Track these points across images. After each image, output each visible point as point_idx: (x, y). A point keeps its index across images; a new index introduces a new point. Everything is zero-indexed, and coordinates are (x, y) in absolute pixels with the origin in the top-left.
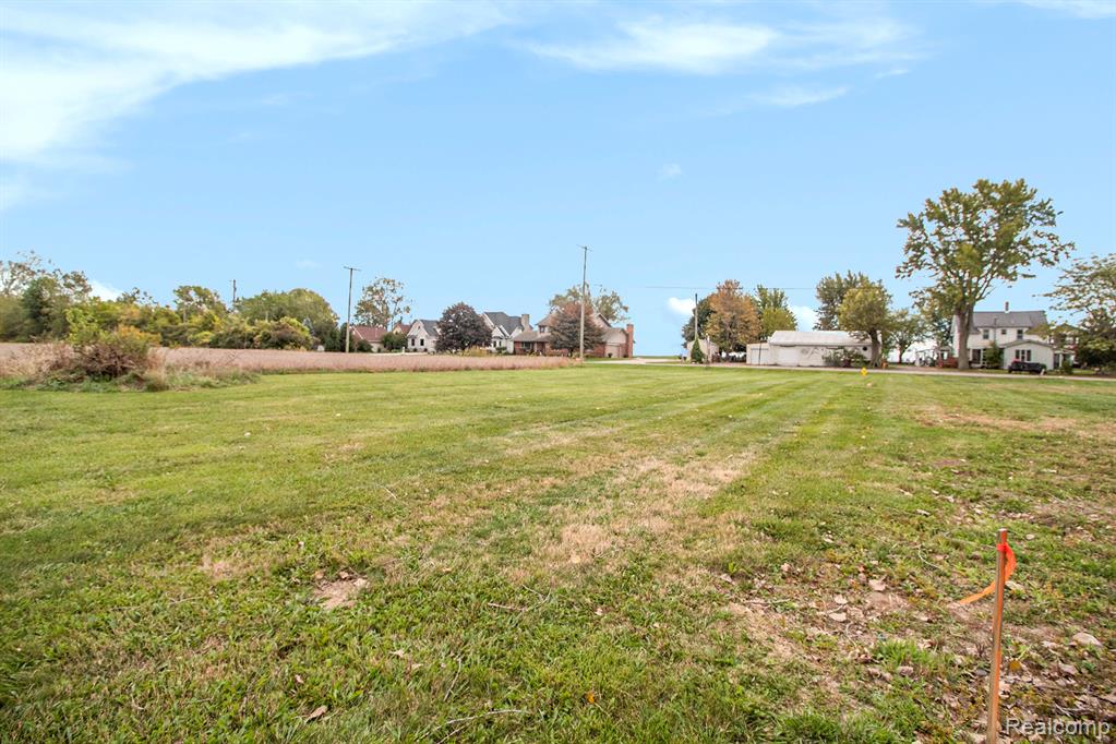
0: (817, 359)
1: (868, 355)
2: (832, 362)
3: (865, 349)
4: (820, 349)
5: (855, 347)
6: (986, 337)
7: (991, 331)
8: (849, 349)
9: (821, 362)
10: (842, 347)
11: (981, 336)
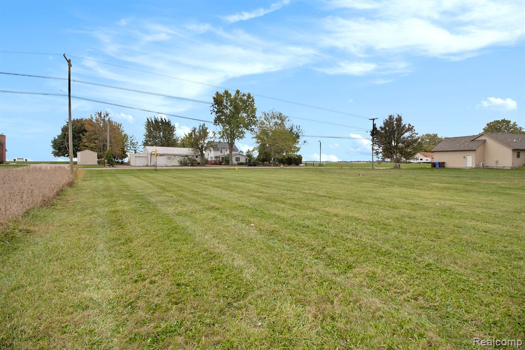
0: (175, 162)
1: (198, 160)
2: (184, 164)
3: (197, 157)
4: (177, 157)
5: (193, 156)
6: (221, 152)
7: (223, 150)
8: (190, 157)
9: (177, 164)
10: (187, 156)
11: (220, 152)
